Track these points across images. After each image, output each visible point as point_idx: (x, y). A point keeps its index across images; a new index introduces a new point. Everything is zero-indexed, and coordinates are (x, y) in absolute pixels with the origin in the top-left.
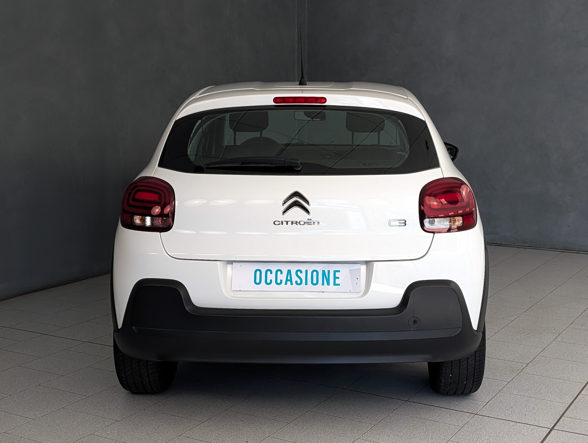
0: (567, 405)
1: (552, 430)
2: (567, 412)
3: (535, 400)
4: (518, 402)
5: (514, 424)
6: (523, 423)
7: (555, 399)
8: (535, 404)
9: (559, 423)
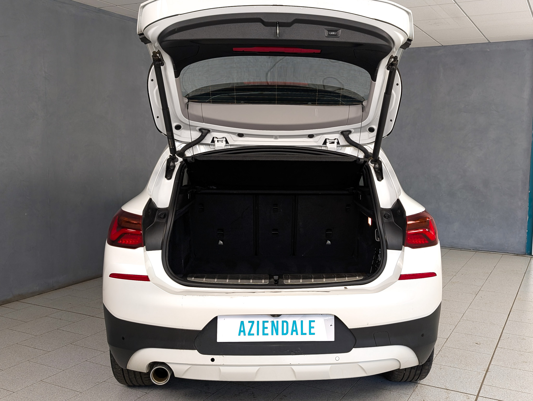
0: (483, 374)
1: (478, 397)
2: (485, 380)
3: (459, 370)
4: (447, 372)
5: (449, 392)
6: (455, 390)
7: (474, 369)
8: (460, 374)
9: (481, 390)
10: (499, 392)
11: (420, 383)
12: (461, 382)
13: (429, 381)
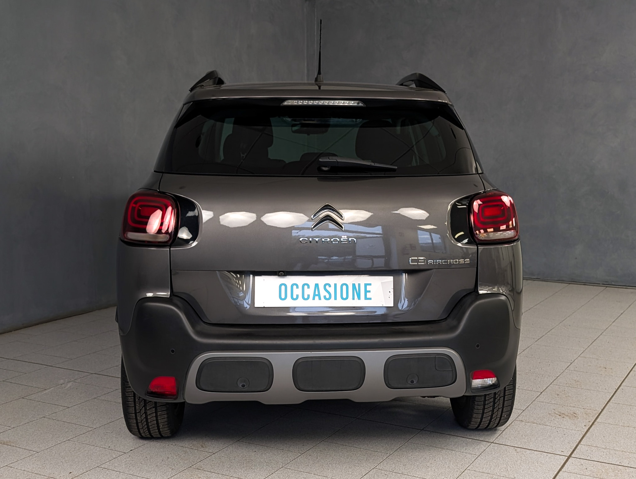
5: (531, 452)
6: (540, 451)
7: (571, 427)
8: (551, 432)
10: (599, 453)
11: (494, 442)
12: (551, 441)
13: (507, 440)
